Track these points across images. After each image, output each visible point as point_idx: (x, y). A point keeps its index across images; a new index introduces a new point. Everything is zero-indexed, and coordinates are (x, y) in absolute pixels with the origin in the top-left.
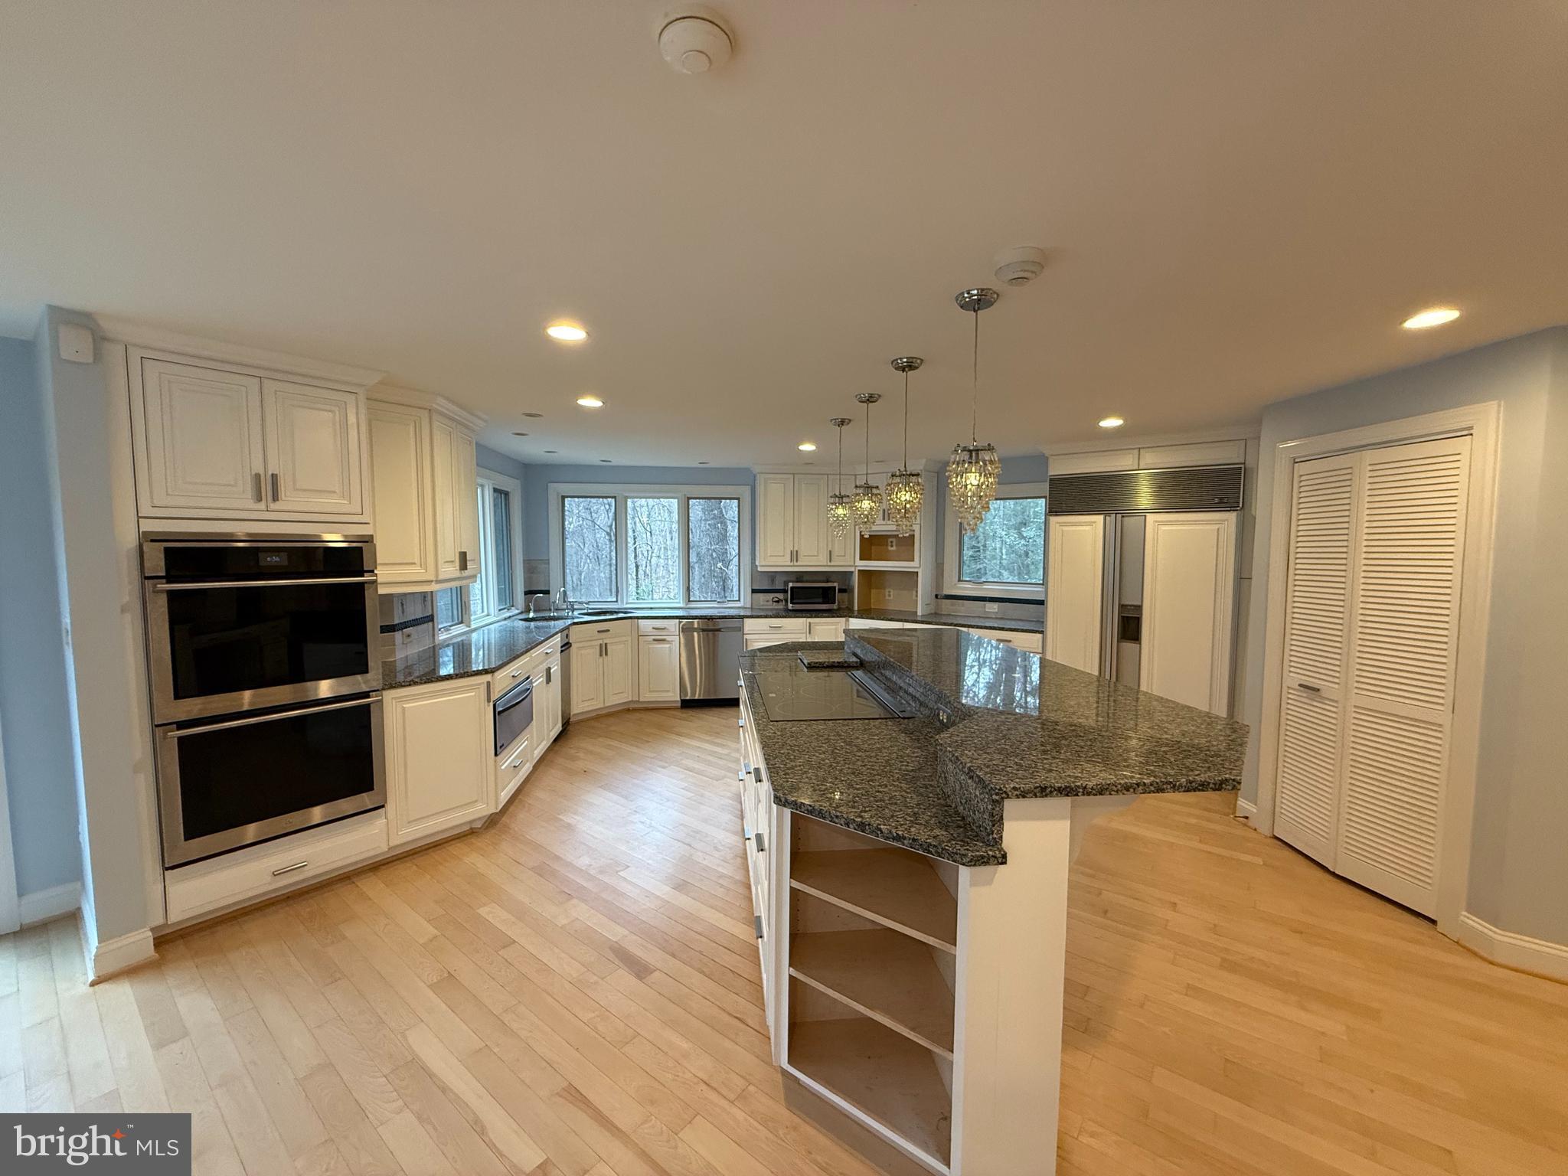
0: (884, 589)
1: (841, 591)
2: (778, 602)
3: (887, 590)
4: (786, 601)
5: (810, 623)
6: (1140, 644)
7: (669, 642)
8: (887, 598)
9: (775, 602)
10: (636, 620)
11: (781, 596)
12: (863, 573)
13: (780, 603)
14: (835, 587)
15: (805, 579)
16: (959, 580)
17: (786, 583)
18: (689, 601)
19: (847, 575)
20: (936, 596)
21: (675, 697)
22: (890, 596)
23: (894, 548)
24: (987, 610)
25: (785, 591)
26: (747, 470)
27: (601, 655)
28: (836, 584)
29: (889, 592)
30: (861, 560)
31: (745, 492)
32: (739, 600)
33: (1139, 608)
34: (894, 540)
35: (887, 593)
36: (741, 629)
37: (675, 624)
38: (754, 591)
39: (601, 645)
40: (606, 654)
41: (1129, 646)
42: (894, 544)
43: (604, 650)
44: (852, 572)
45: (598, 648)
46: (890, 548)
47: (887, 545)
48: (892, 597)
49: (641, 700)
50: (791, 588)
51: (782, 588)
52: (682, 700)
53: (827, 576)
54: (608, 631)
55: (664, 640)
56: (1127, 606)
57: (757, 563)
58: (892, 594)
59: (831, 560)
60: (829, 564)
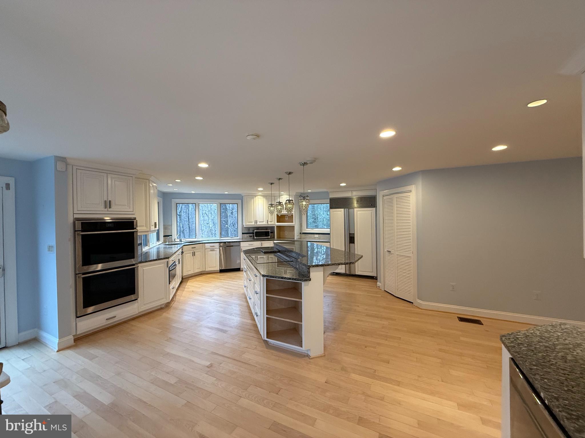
0: (285, 231)
1: (271, 233)
2: (251, 237)
3: (285, 232)
4: (254, 236)
5: (262, 243)
6: (354, 244)
7: (216, 251)
8: (285, 234)
9: (250, 237)
10: (204, 244)
11: (252, 235)
12: (279, 227)
13: (252, 237)
14: (269, 231)
15: (260, 229)
16: (307, 228)
17: (254, 231)
18: (221, 237)
19: (272, 228)
20: (300, 233)
21: (218, 268)
22: (286, 234)
23: (287, 219)
24: (315, 237)
25: (253, 233)
26: (240, 195)
27: (193, 256)
28: (270, 230)
29: (286, 232)
30: (277, 222)
31: (239, 202)
32: (238, 237)
33: (354, 234)
34: (287, 216)
35: (285, 233)
36: (239, 245)
37: (218, 245)
38: (243, 233)
39: (193, 252)
40: (195, 255)
41: (352, 245)
43: (194, 254)
44: (274, 227)
45: (192, 253)
46: (286, 219)
47: (285, 218)
48: (287, 234)
49: (206, 270)
50: (255, 232)
51: (252, 232)
52: (220, 270)
53: (266, 228)
54: (195, 247)
55: (214, 250)
56: (351, 233)
57: (244, 224)
58: (287, 233)
59: (268, 223)
60: (267, 224)
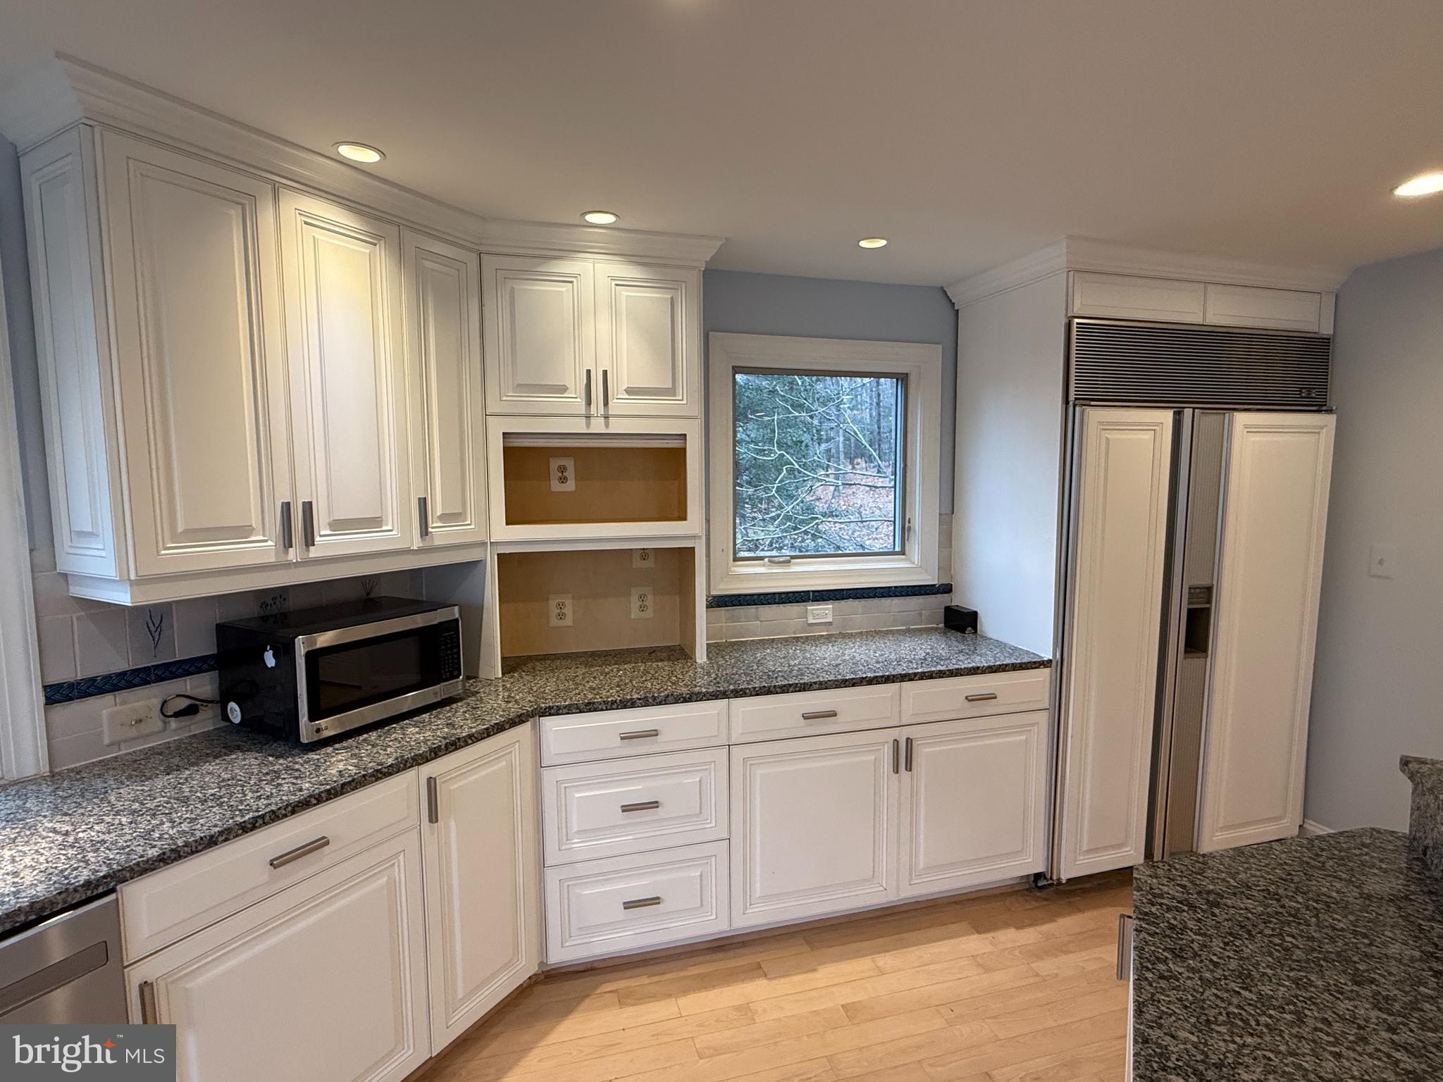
0: (548, 599)
3: (553, 603)
8: (554, 622)
16: (736, 558)
22: (561, 616)
23: (570, 486)
24: (811, 621)
28: (456, 612)
29: (561, 606)
30: (509, 522)
33: (1211, 589)
34: (569, 463)
35: (554, 611)
41: (1195, 662)
42: (570, 473)
44: (483, 565)
46: (556, 486)
48: (568, 621)
56: (1194, 588)
58: (568, 610)
59: (425, 532)
60: (417, 543)
